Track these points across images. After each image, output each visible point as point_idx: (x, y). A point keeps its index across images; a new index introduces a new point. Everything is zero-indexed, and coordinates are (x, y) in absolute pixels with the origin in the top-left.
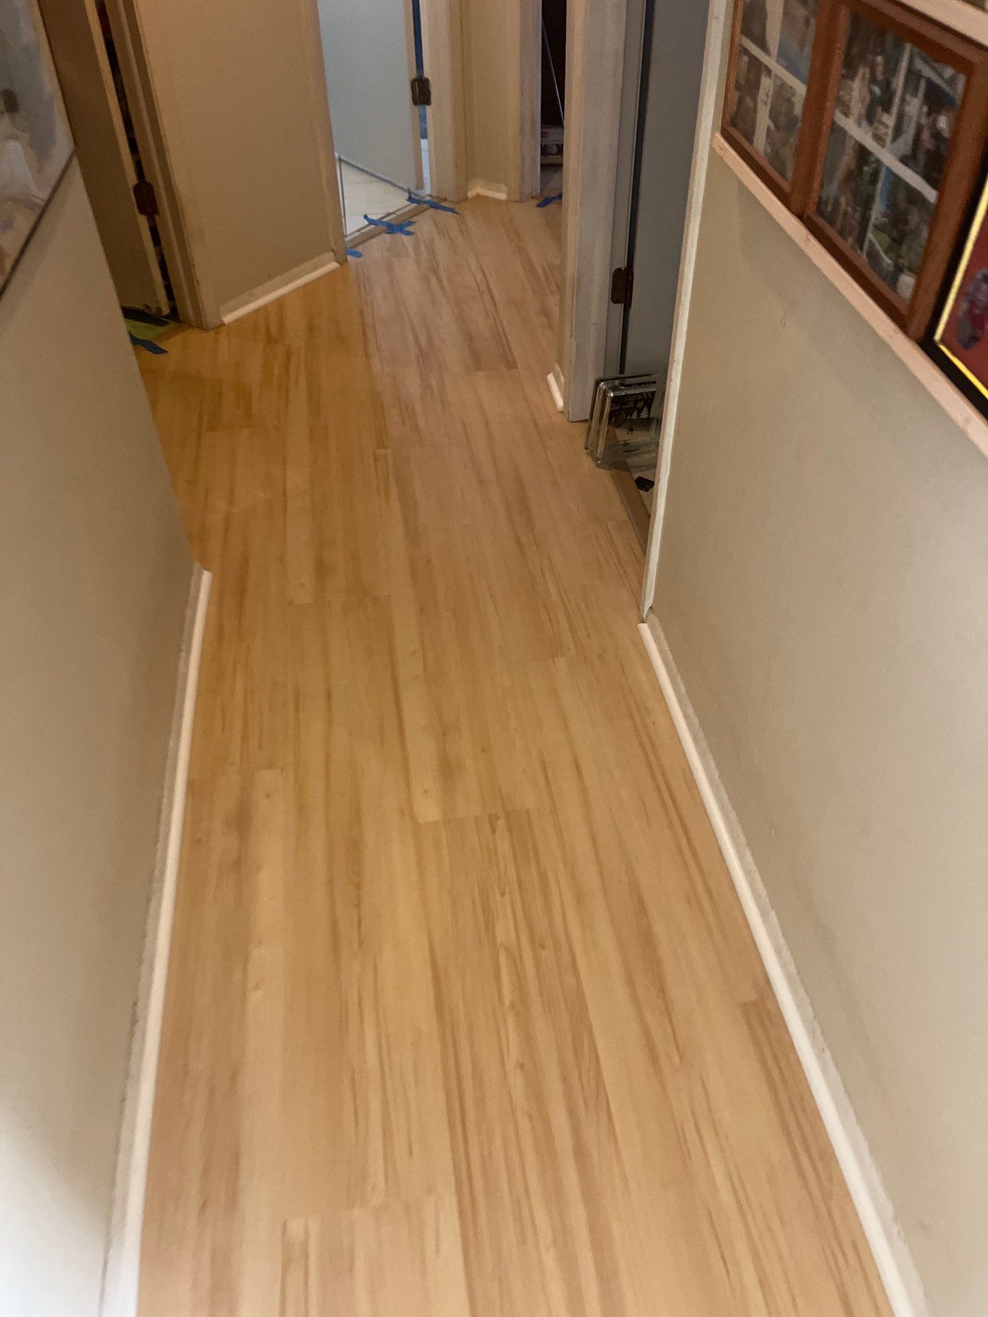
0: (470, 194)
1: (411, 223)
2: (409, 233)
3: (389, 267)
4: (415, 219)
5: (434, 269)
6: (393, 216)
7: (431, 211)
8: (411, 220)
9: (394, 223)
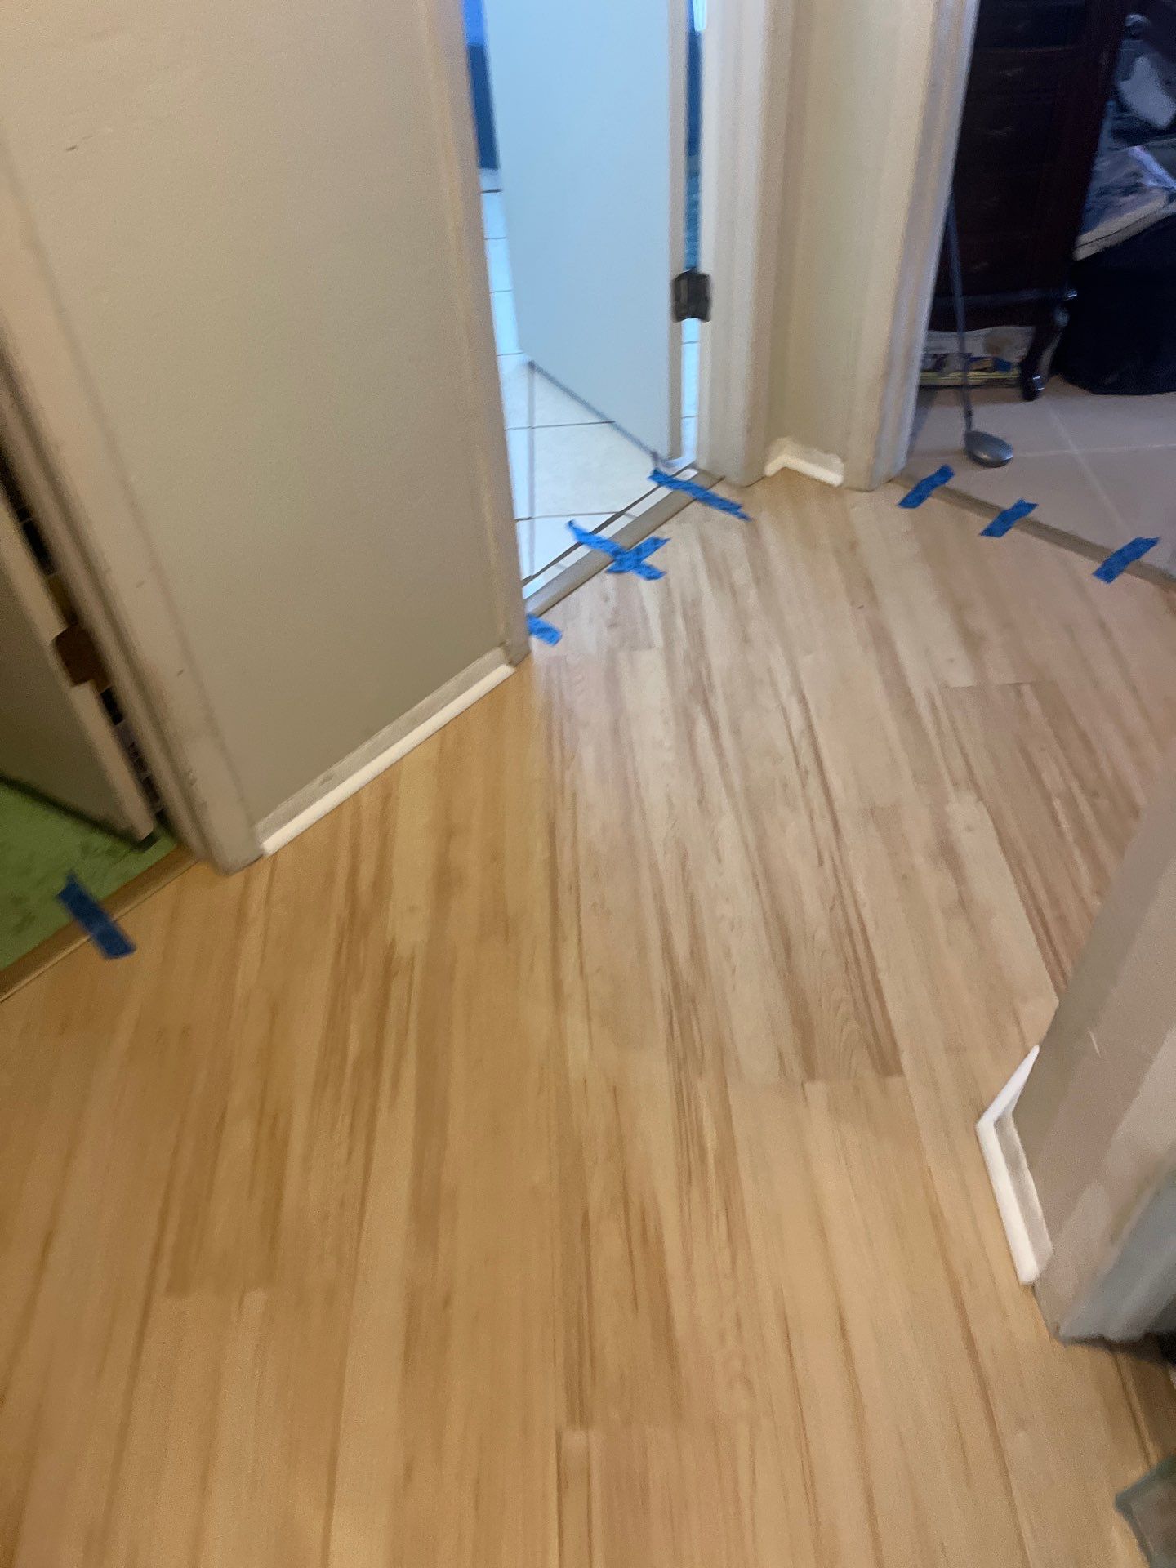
0: (771, 469)
1: (657, 543)
2: (653, 575)
3: (612, 679)
4: (663, 532)
5: (701, 691)
6: (622, 522)
7: (696, 509)
8: (655, 535)
9: (624, 542)
